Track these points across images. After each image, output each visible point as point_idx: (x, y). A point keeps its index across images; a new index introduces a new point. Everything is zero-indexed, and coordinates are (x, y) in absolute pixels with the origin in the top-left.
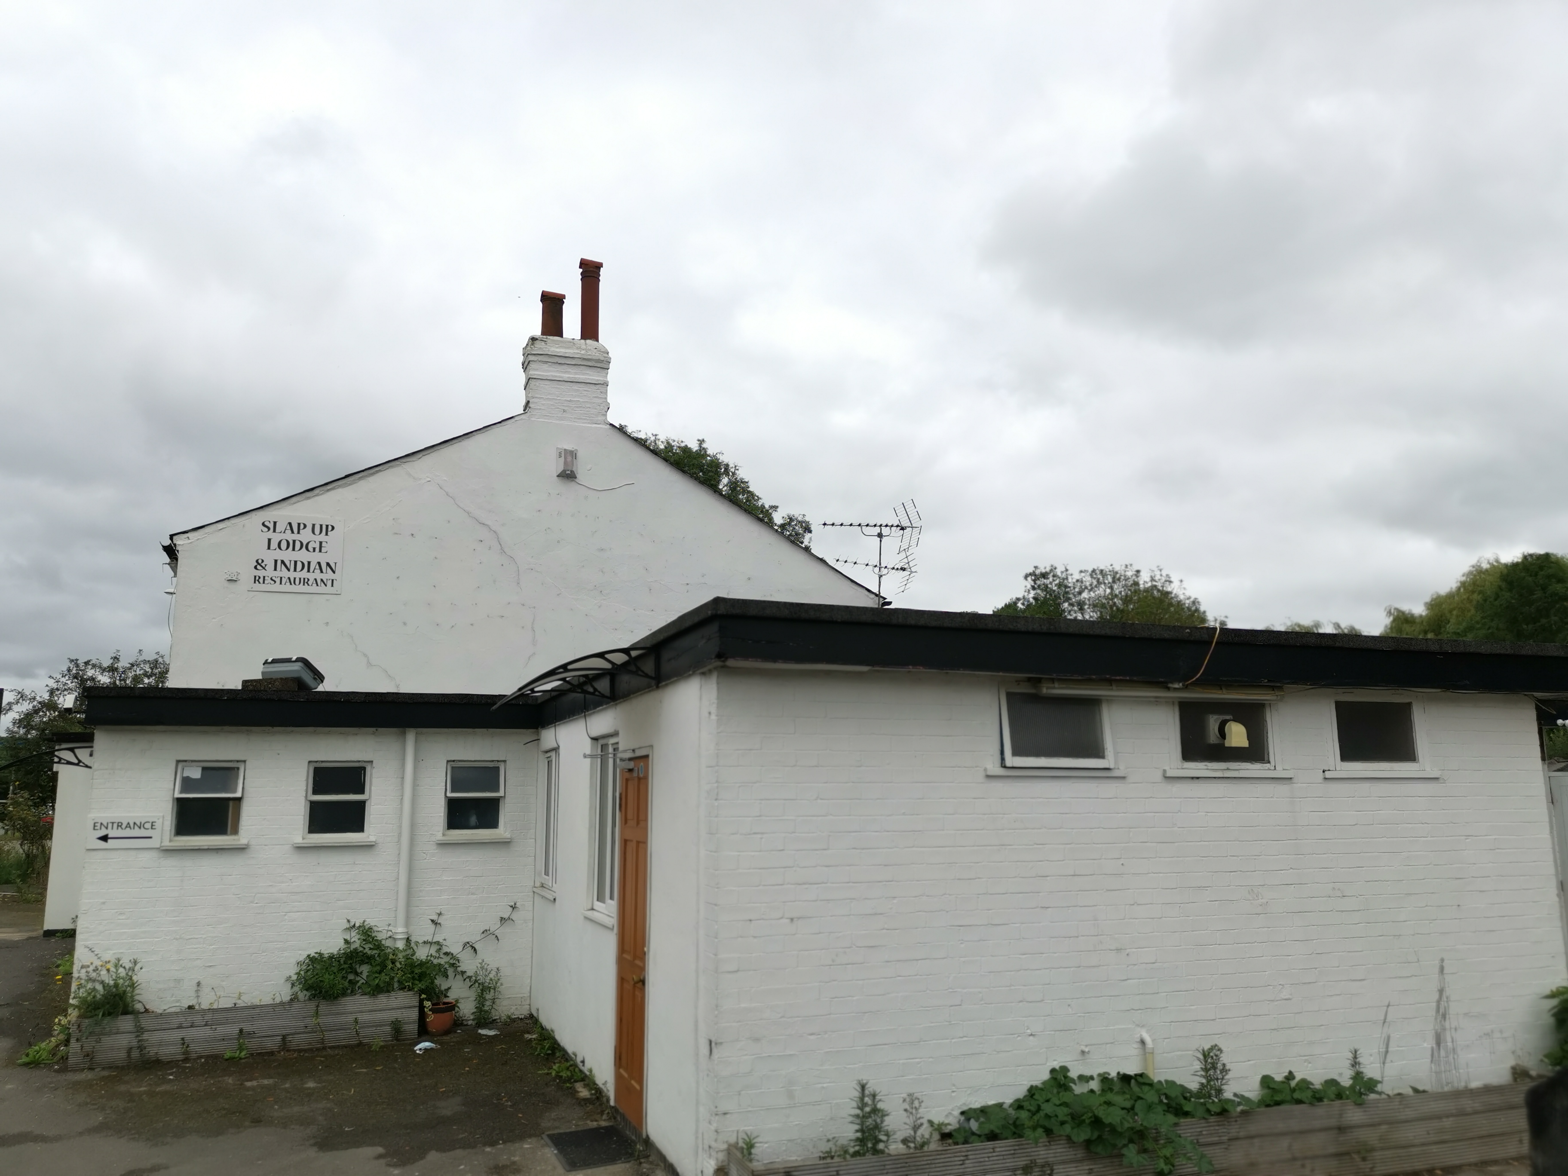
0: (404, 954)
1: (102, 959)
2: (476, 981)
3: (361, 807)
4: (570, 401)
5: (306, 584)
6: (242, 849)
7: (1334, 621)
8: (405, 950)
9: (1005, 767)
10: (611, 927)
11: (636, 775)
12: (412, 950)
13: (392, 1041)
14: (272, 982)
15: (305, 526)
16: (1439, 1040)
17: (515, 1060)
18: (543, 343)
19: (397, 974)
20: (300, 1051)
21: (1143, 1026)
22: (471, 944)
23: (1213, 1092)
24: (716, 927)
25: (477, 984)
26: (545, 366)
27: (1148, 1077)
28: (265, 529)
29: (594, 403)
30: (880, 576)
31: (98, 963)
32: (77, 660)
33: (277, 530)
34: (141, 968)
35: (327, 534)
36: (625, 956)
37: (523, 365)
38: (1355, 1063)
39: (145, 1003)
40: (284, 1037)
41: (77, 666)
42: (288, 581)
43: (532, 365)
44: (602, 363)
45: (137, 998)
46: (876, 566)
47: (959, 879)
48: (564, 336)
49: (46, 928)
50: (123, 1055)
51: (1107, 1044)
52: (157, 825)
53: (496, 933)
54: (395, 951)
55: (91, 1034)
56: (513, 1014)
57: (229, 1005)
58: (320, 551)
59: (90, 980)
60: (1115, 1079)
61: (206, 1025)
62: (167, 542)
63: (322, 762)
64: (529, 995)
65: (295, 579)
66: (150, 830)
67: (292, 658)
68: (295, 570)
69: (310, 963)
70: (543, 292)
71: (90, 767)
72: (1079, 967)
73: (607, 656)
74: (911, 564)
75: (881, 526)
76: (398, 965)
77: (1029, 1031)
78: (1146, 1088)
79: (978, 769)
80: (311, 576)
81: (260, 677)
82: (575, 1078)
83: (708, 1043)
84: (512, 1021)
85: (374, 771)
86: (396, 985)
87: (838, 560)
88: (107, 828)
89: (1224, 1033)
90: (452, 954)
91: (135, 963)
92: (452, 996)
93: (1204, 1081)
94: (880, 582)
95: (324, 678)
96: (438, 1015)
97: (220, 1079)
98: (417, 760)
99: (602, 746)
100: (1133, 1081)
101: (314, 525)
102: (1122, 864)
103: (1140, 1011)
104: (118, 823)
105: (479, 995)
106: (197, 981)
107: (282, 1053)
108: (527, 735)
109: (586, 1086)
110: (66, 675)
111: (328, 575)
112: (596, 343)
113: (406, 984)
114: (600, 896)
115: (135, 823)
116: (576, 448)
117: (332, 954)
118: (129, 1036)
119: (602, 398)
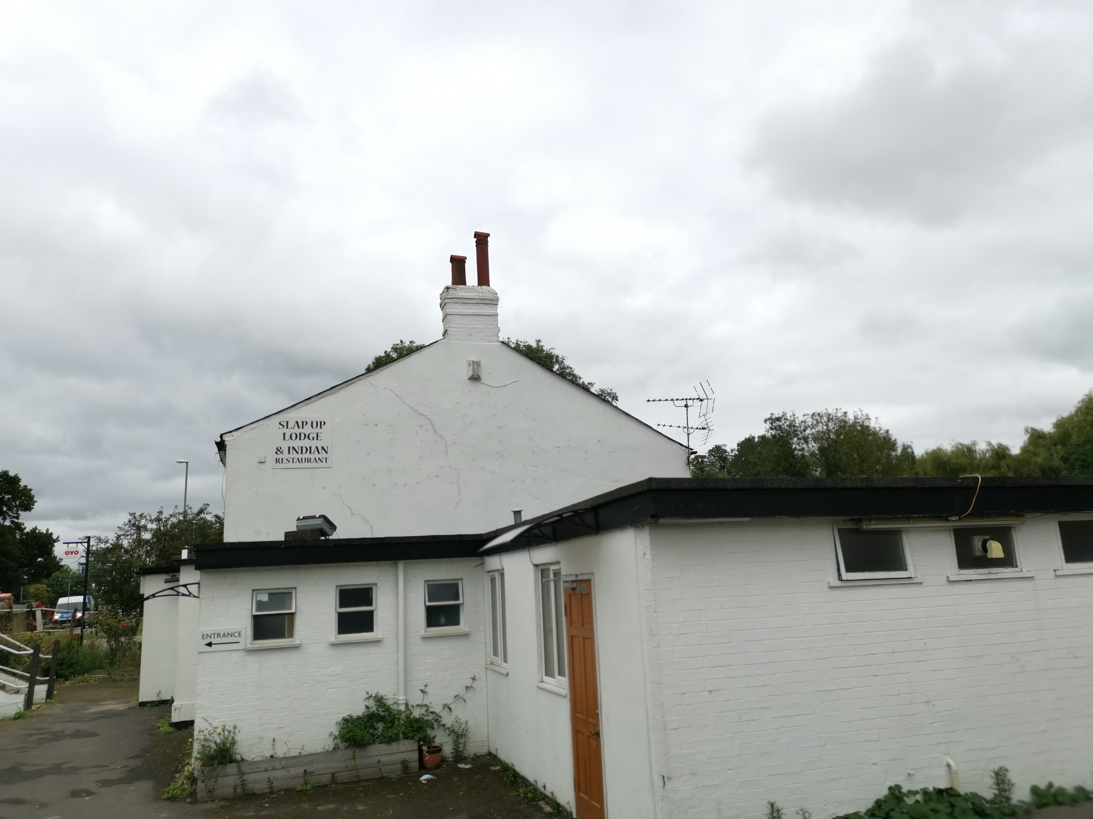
0: (405, 714)
1: (213, 726)
2: (453, 731)
3: (370, 615)
4: (474, 328)
5: (309, 462)
6: (297, 647)
8: (405, 712)
9: (842, 580)
10: (565, 695)
11: (580, 592)
12: (410, 712)
13: (402, 774)
14: (321, 737)
15: (307, 423)
17: (491, 786)
18: (454, 290)
19: (402, 728)
20: (344, 783)
21: (948, 755)
22: (448, 705)
23: (1004, 800)
24: (662, 699)
25: (453, 733)
26: (456, 306)
27: (955, 791)
28: (282, 427)
29: (489, 328)
30: (688, 434)
31: (211, 729)
32: (135, 514)
33: (289, 427)
34: (239, 731)
35: (321, 428)
36: (578, 715)
37: (440, 305)
39: (242, 755)
40: (333, 774)
41: (135, 518)
42: (297, 460)
43: (448, 306)
44: (493, 301)
45: (237, 751)
46: (685, 427)
47: (817, 659)
48: (467, 285)
49: (140, 701)
50: (231, 790)
51: (925, 768)
52: (242, 634)
53: (464, 697)
54: (400, 712)
55: (212, 776)
56: (478, 752)
57: (297, 754)
58: (317, 439)
59: (206, 740)
60: (933, 792)
61: (283, 768)
62: (219, 439)
63: (345, 586)
64: (487, 739)
65: (302, 459)
66: (238, 637)
67: (316, 516)
68: (302, 453)
69: (345, 723)
70: (452, 256)
71: (198, 597)
72: (902, 715)
74: (709, 425)
75: (686, 399)
76: (402, 722)
77: (872, 762)
78: (958, 799)
79: (823, 582)
80: (312, 456)
81: (295, 529)
82: (538, 798)
83: (662, 778)
84: (477, 758)
85: (378, 590)
86: (401, 736)
87: (659, 425)
88: (211, 637)
90: (436, 713)
91: (235, 727)
92: (437, 742)
93: (996, 792)
94: (688, 438)
95: (336, 527)
96: (432, 755)
97: (299, 805)
98: (405, 581)
99: (542, 570)
100: (945, 794)
101: (312, 422)
102: (925, 643)
103: (945, 745)
104: (218, 634)
105: (455, 741)
106: (273, 738)
107: (333, 786)
108: (475, 561)
109: (547, 803)
111: (323, 455)
112: (488, 287)
113: (409, 735)
114: (549, 673)
115: (228, 633)
116: (479, 359)
117: (359, 716)
118: (234, 777)
119: (494, 324)
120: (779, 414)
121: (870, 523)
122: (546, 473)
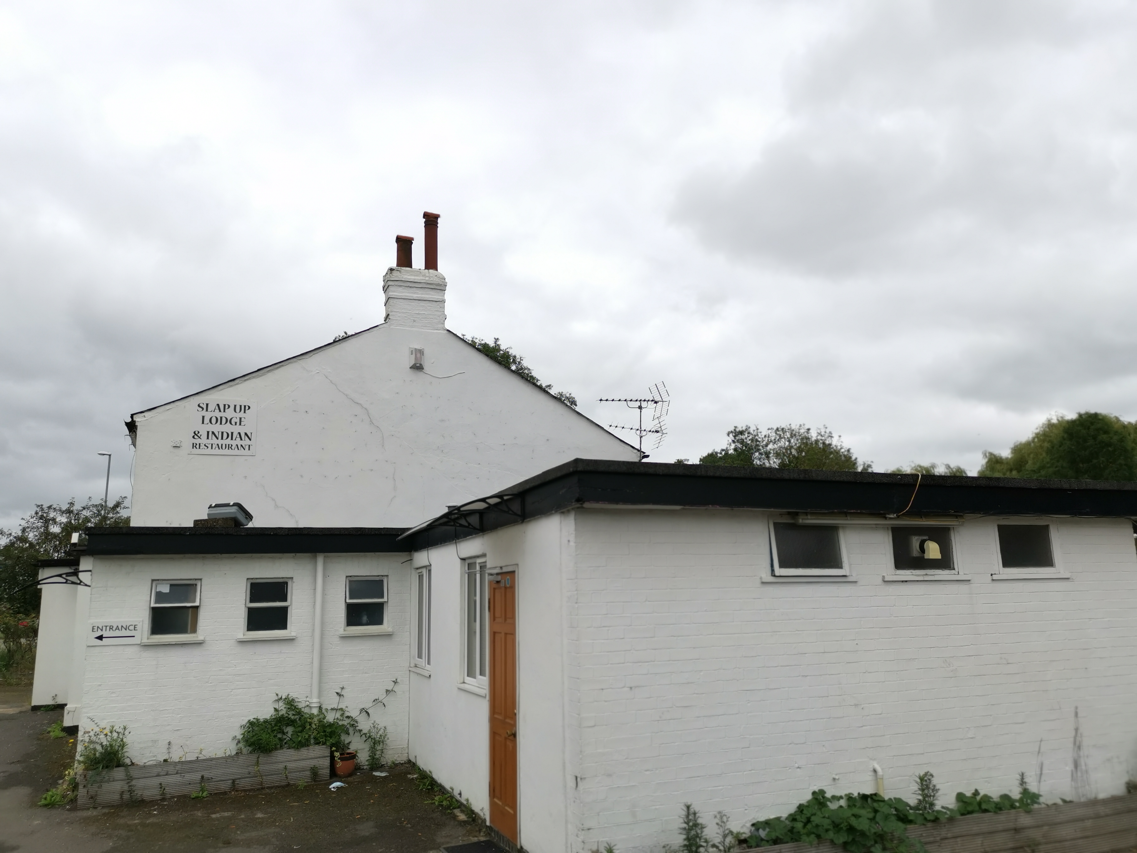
0: (318, 718)
1: (100, 726)
2: (370, 737)
3: (284, 611)
4: (418, 314)
6: (200, 644)
7: (945, 463)
8: (318, 715)
9: (775, 576)
10: (484, 696)
11: (504, 585)
12: (323, 715)
13: (312, 782)
14: (223, 741)
15: (229, 406)
16: (1076, 765)
17: (405, 794)
18: (398, 272)
19: (313, 733)
20: (245, 791)
21: (874, 760)
22: (365, 709)
23: (928, 806)
24: (579, 694)
25: (370, 739)
26: (400, 289)
27: (880, 796)
28: (200, 409)
29: (435, 315)
30: (641, 437)
31: (97, 729)
32: (42, 505)
33: (209, 410)
34: (130, 733)
35: (245, 412)
36: (496, 716)
37: (383, 288)
38: (1022, 782)
39: (132, 759)
40: (234, 781)
41: (42, 509)
42: (217, 446)
43: (390, 288)
44: (441, 287)
45: (126, 754)
46: (638, 430)
47: (745, 657)
48: (413, 267)
49: (33, 704)
50: (117, 797)
51: (850, 772)
52: (138, 627)
53: (384, 701)
54: (312, 716)
55: (95, 782)
56: (396, 760)
57: (194, 758)
58: (240, 424)
59: (91, 742)
60: (857, 798)
61: (177, 773)
62: (129, 420)
63: (257, 579)
64: (407, 746)
65: (222, 445)
66: (133, 631)
67: (230, 503)
68: (222, 439)
69: (250, 726)
70: (397, 236)
71: (89, 586)
72: (830, 718)
73: (488, 500)
74: (663, 428)
75: (641, 400)
76: (314, 726)
77: (797, 765)
78: (882, 804)
79: (755, 577)
80: (234, 443)
81: (206, 517)
82: (453, 806)
83: (574, 778)
84: (395, 765)
85: (294, 584)
86: (312, 741)
87: (611, 426)
88: (102, 630)
89: (930, 763)
90: (352, 717)
91: (125, 728)
92: (352, 748)
93: (920, 797)
94: (641, 441)
95: (252, 517)
96: (345, 762)
97: (192, 813)
98: (325, 576)
99: (468, 564)
100: (869, 800)
101: (235, 406)
102: (857, 644)
103: (872, 749)
104: (110, 626)
105: (372, 747)
106: (168, 741)
107: (233, 793)
108: (403, 556)
109: (462, 811)
110: (34, 517)
111: (246, 442)
112: (436, 272)
113: (321, 740)
114: (471, 673)
115: (122, 626)
116: (422, 347)
117: (266, 719)
118: (122, 783)
119: (441, 311)
120: (742, 428)
121: (806, 517)
122: (489, 472)
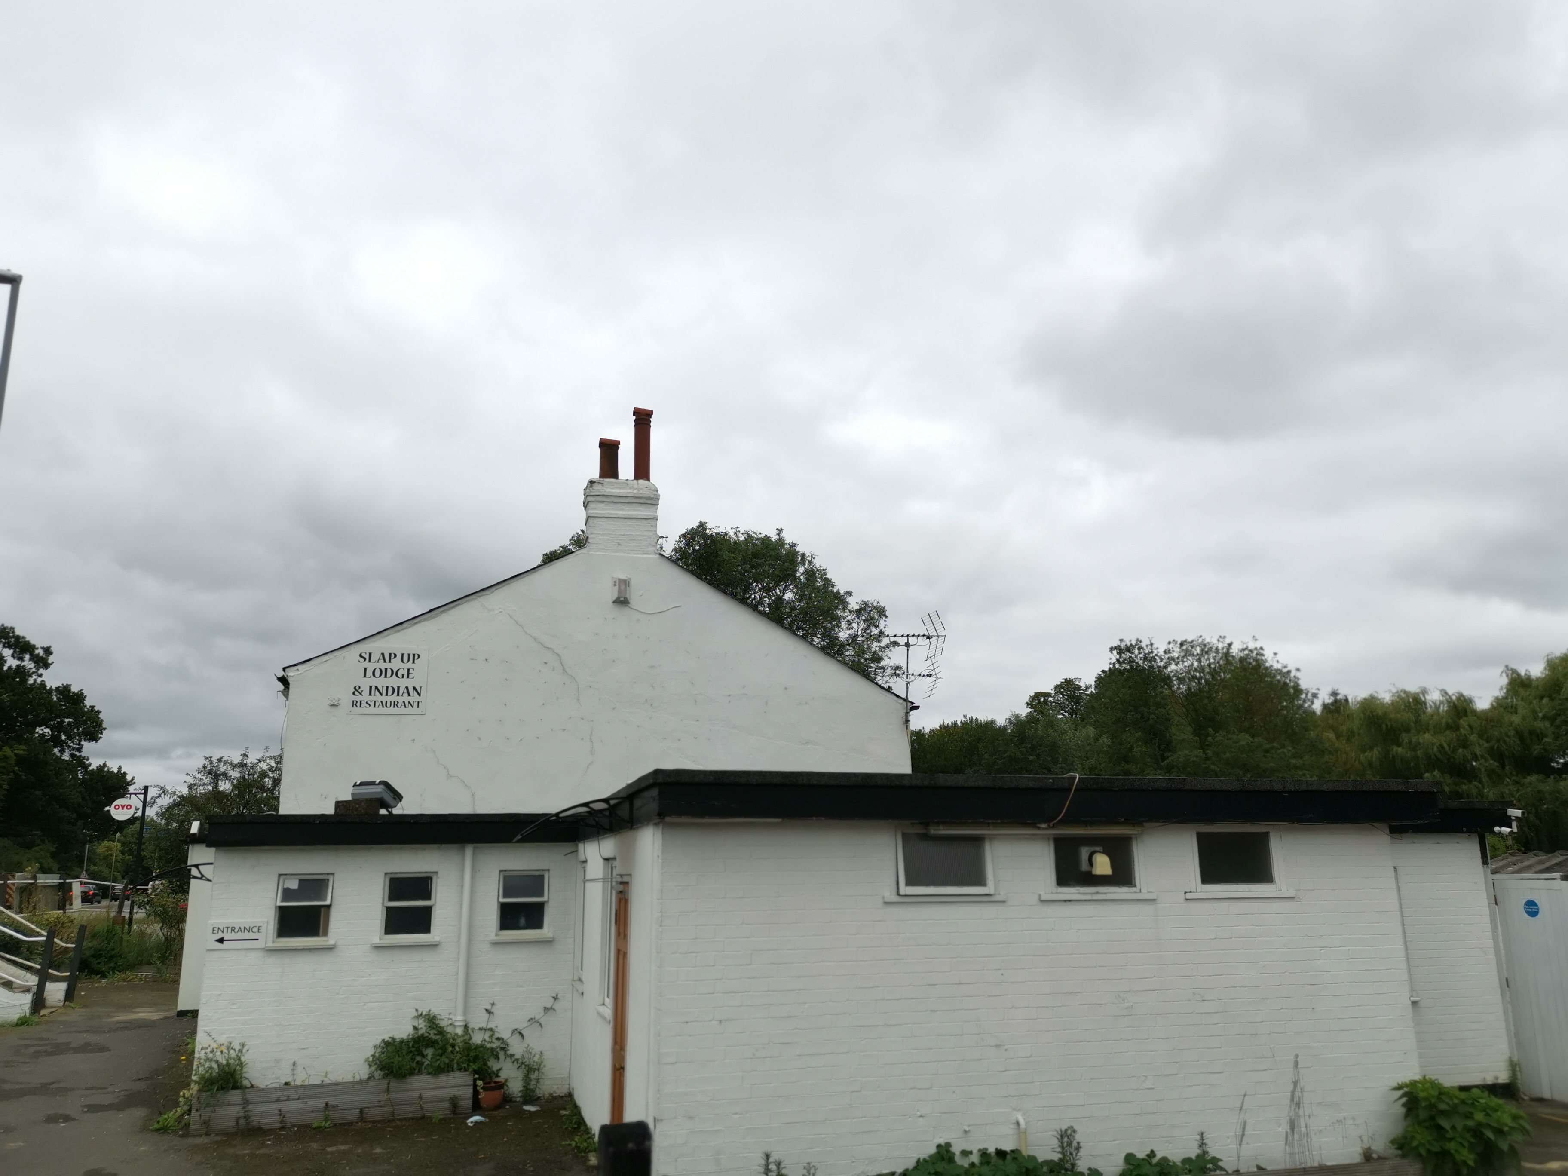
0: (462, 1039)
1: (217, 1042)
2: (522, 1063)
3: (427, 912)
4: (624, 535)
5: (396, 706)
6: (330, 949)
7: (1440, 688)
8: (463, 1036)
9: (900, 895)
10: (610, 1021)
11: (623, 896)
12: (469, 1036)
14: (353, 1063)
15: (395, 656)
16: (1293, 1126)
17: (547, 1132)
18: (600, 485)
19: (456, 1056)
20: (373, 1122)
21: (1019, 1110)
22: (518, 1030)
23: (1067, 1165)
24: (659, 1027)
25: (523, 1066)
26: (602, 505)
27: (1022, 1153)
28: (362, 660)
29: (645, 536)
30: (908, 683)
31: (214, 1045)
33: (372, 661)
34: (248, 1050)
35: (413, 662)
36: (616, 1046)
37: (583, 504)
38: (1202, 1144)
39: (250, 1080)
42: (381, 704)
43: (591, 505)
44: (652, 500)
45: (244, 1075)
47: (860, 988)
48: (619, 478)
49: (179, 1009)
50: (232, 1123)
51: (987, 1124)
52: (263, 929)
53: (540, 1021)
54: (455, 1036)
55: (208, 1105)
56: (554, 1092)
57: (318, 1082)
58: (408, 677)
59: (207, 1059)
60: (993, 1154)
61: (299, 1099)
62: (281, 674)
63: (396, 873)
64: (568, 1075)
65: (386, 702)
66: (257, 933)
67: (375, 782)
68: (387, 695)
69: (384, 1046)
70: (601, 439)
71: (211, 881)
72: (963, 1060)
73: (591, 805)
74: (937, 671)
75: (908, 636)
76: (457, 1049)
77: (919, 1113)
79: (878, 896)
80: (400, 699)
81: (350, 798)
82: (590, 1148)
84: (553, 1098)
85: (439, 880)
86: (455, 1066)
88: (223, 932)
89: (1092, 1116)
90: (503, 1039)
91: (243, 1045)
92: (503, 1075)
93: (1060, 1155)
94: (907, 688)
95: (402, 797)
96: (489, 1093)
97: (307, 1145)
98: (474, 871)
99: (611, 866)
100: (1010, 1157)
101: (403, 655)
102: (1002, 974)
103: (1016, 1098)
104: (232, 927)
105: (525, 1075)
106: (293, 1061)
107: (360, 1124)
108: (567, 847)
110: (202, 771)
111: (415, 698)
112: (647, 482)
113: (463, 1066)
115: (245, 928)
116: (629, 576)
117: (402, 1038)
118: (238, 1107)
119: (652, 531)
122: (710, 730)
